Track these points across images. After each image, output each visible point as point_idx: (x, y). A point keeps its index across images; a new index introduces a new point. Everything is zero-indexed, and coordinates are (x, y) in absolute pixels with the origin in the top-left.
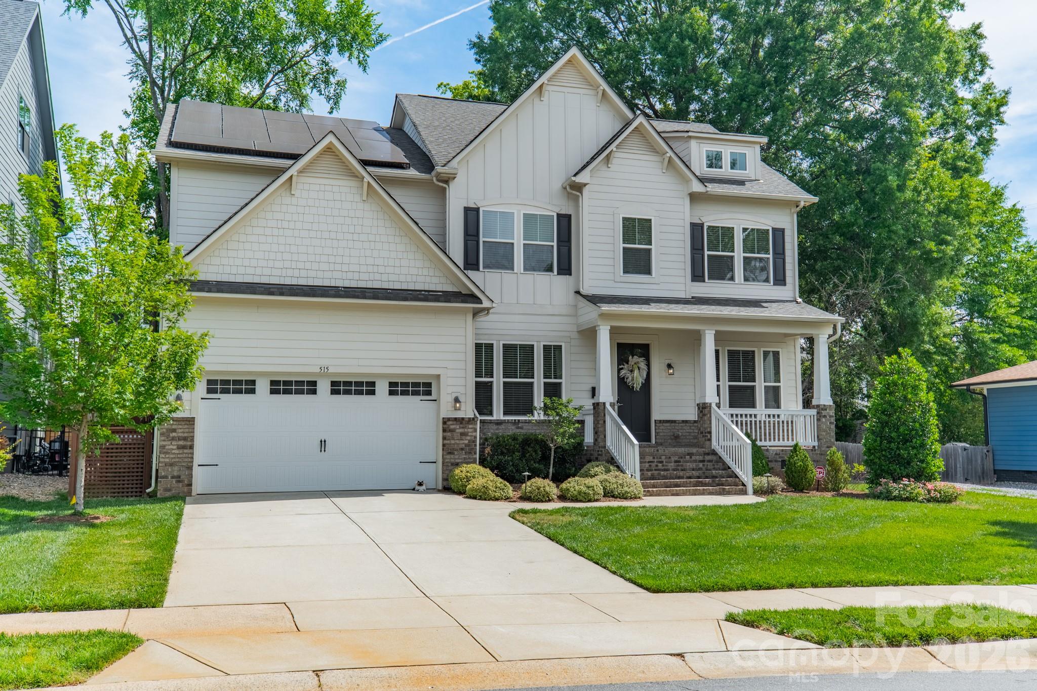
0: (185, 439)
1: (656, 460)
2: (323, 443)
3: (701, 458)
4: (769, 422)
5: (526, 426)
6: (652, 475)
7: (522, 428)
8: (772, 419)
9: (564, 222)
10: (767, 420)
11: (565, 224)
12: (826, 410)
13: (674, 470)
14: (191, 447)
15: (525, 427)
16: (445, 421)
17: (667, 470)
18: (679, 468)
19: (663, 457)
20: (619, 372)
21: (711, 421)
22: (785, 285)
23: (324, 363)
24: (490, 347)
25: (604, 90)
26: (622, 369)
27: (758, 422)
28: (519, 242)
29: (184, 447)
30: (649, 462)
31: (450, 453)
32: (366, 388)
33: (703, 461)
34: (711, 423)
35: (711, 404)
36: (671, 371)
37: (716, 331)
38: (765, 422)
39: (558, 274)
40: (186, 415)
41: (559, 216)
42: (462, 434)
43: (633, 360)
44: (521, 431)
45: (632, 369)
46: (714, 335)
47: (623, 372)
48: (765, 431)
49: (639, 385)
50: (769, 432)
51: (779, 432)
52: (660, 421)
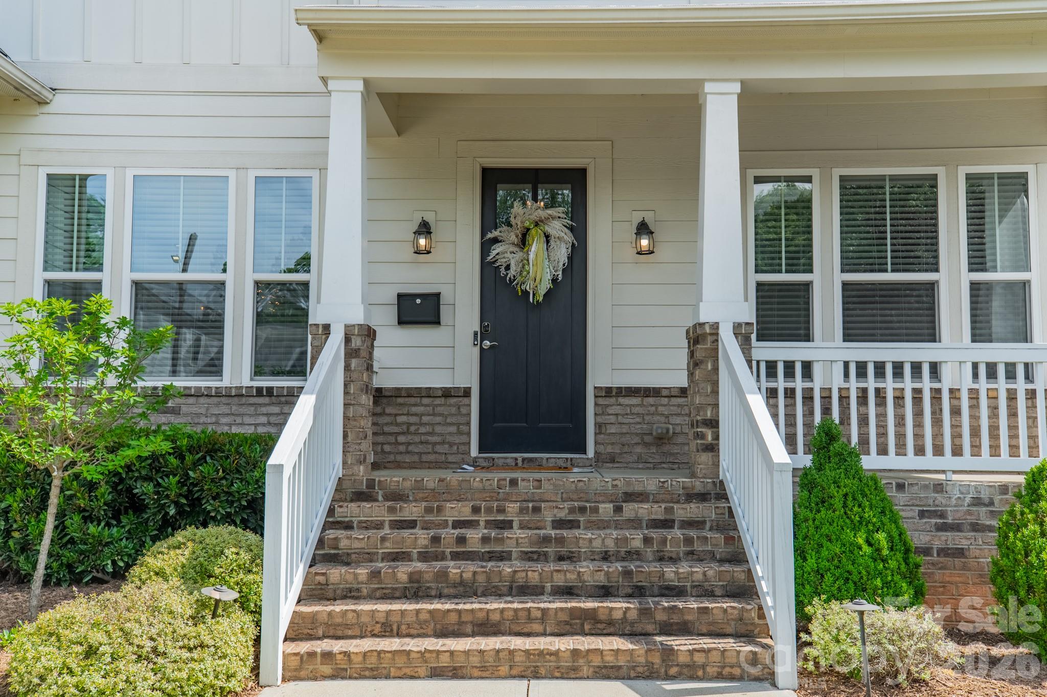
1: (482, 518)
3: (658, 511)
4: (992, 398)
5: (189, 407)
6: (412, 579)
7: (175, 411)
13: (528, 557)
15: (184, 409)
17: (503, 557)
18: (550, 550)
19: (512, 508)
20: (485, 250)
21: (715, 384)
26: (496, 240)
27: (946, 396)
30: (457, 524)
34: (715, 392)
35: (715, 326)
36: (644, 242)
38: (972, 394)
43: (518, 214)
44: (172, 418)
45: (523, 242)
46: (740, 96)
47: (497, 249)
48: (881, 417)
49: (545, 286)
50: (900, 421)
51: (937, 421)
52: (608, 392)
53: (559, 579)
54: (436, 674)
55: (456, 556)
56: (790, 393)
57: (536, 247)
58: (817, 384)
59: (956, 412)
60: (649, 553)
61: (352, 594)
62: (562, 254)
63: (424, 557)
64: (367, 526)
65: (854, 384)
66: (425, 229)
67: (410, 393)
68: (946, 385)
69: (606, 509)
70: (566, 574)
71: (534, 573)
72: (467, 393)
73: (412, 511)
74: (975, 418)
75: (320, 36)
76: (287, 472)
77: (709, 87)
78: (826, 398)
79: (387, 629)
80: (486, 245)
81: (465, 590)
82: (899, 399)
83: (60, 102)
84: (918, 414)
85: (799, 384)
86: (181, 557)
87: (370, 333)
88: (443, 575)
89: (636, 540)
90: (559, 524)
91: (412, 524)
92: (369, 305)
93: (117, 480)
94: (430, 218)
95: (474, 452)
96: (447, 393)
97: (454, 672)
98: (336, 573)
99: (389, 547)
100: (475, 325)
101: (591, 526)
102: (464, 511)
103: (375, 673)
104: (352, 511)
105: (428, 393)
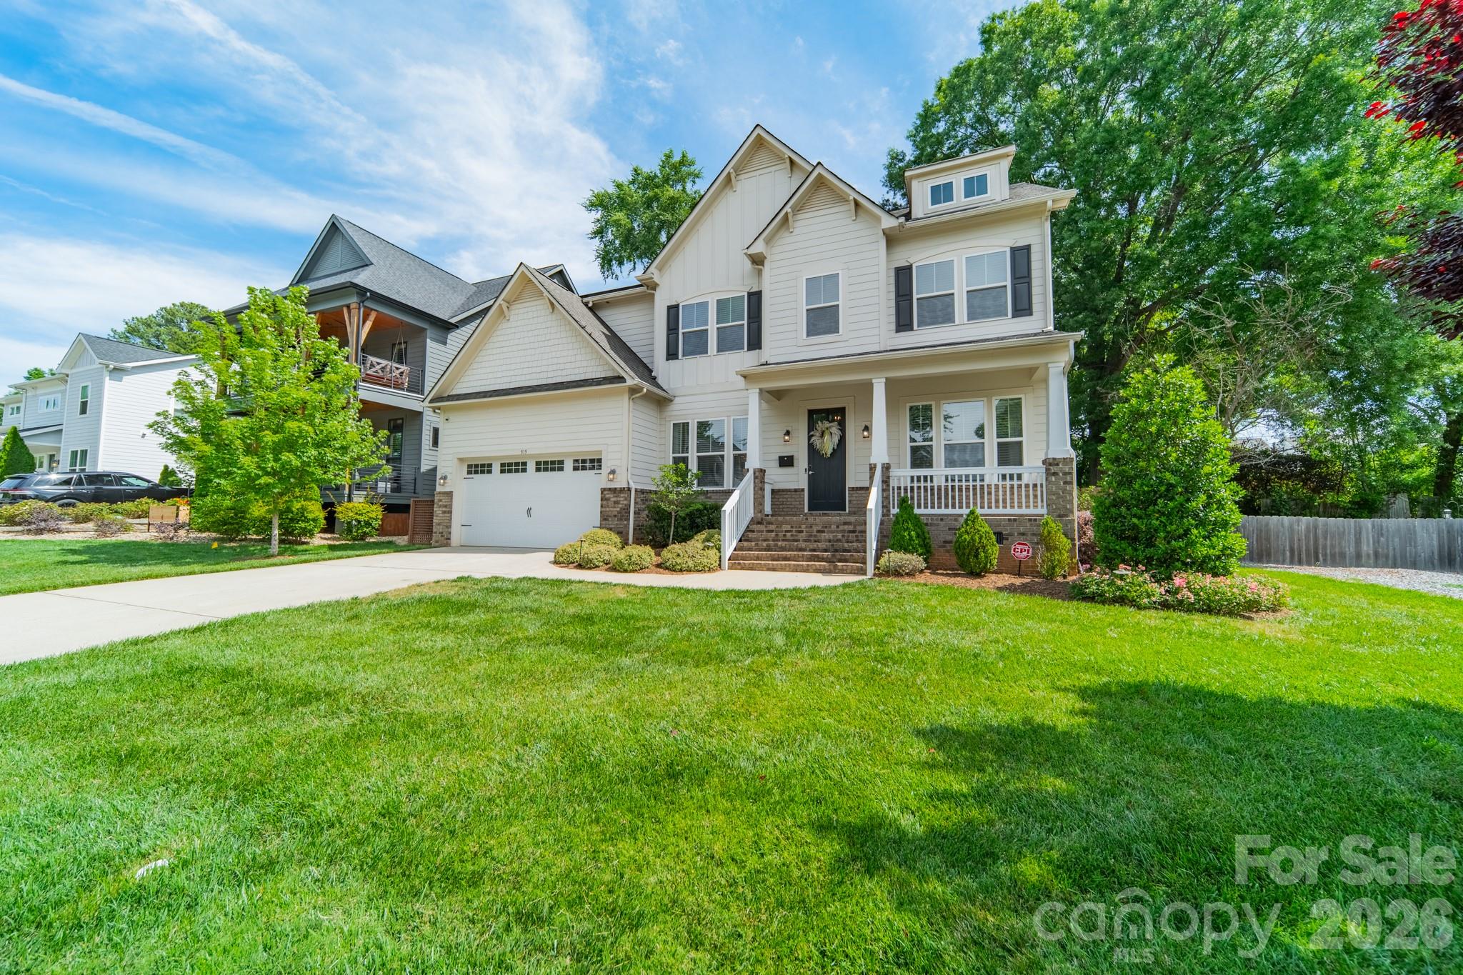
0: (446, 506)
2: (529, 510)
3: (851, 528)
4: (1004, 487)
5: (714, 496)
6: (768, 545)
7: (710, 498)
8: (1008, 482)
9: (754, 298)
10: (1001, 483)
11: (755, 298)
12: (1057, 465)
13: (805, 541)
14: (450, 512)
16: (603, 490)
18: (812, 538)
19: (803, 526)
20: (809, 439)
22: (1031, 314)
23: (524, 447)
24: (686, 425)
25: (790, 158)
26: (813, 436)
28: (712, 327)
29: (444, 512)
31: (605, 519)
32: (556, 466)
33: (854, 532)
36: (866, 434)
37: (887, 379)
38: (997, 486)
39: (749, 350)
40: (447, 489)
41: (750, 294)
42: (616, 503)
43: (821, 425)
45: (822, 435)
46: (886, 383)
47: (813, 439)
48: (960, 496)
49: (829, 451)
50: (968, 497)
51: (982, 497)
52: (853, 489)
53: (811, 547)
54: (769, 569)
55: (783, 540)
56: (925, 488)
57: (827, 437)
58: (935, 484)
59: (990, 493)
60: (844, 540)
61: (750, 549)
62: (836, 439)
63: (773, 540)
64: (759, 531)
65: (950, 484)
66: (788, 433)
67: (783, 490)
68: (985, 483)
69: (834, 527)
70: (815, 545)
71: (803, 545)
72: (803, 490)
73: (772, 527)
74: (997, 495)
75: (745, 377)
76: (727, 513)
77: (874, 381)
78: (939, 489)
79: (758, 558)
80: (810, 437)
81: (783, 549)
82: (967, 489)
83: (677, 400)
84: (975, 494)
85: (929, 484)
86: (704, 537)
87: (762, 471)
88: (776, 545)
89: (840, 536)
90: (818, 531)
91: (772, 531)
92: (763, 460)
93: (690, 515)
94: (789, 429)
95: (806, 511)
96: (796, 490)
97: (774, 570)
98: (745, 544)
99: (763, 537)
100: (806, 466)
101: (828, 532)
102: (788, 527)
103: (752, 569)
104: (754, 527)
105: (789, 490)
